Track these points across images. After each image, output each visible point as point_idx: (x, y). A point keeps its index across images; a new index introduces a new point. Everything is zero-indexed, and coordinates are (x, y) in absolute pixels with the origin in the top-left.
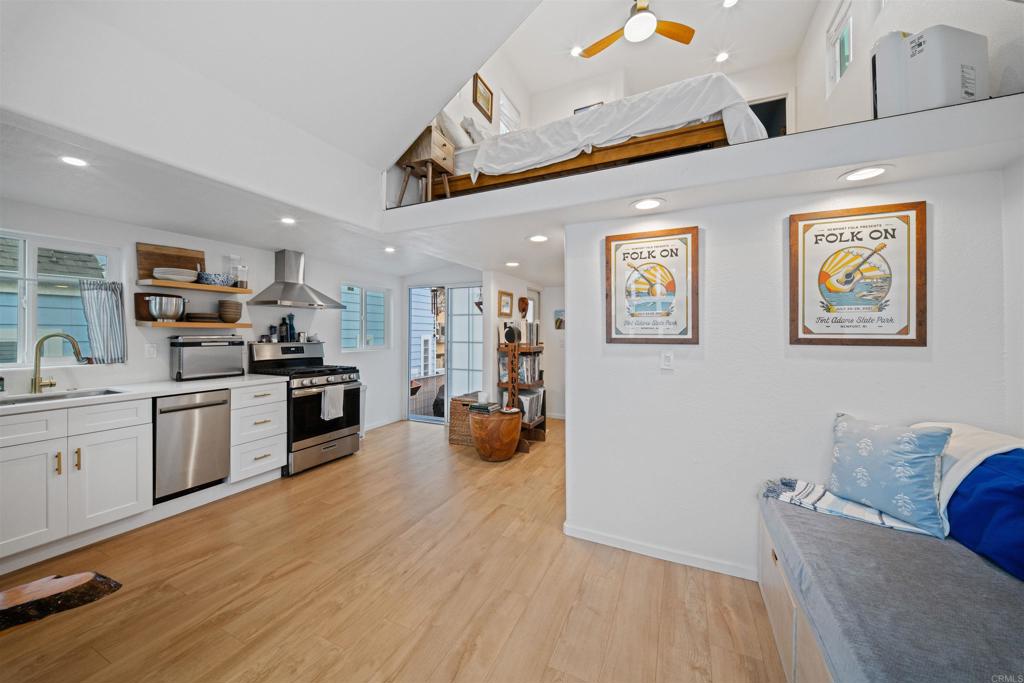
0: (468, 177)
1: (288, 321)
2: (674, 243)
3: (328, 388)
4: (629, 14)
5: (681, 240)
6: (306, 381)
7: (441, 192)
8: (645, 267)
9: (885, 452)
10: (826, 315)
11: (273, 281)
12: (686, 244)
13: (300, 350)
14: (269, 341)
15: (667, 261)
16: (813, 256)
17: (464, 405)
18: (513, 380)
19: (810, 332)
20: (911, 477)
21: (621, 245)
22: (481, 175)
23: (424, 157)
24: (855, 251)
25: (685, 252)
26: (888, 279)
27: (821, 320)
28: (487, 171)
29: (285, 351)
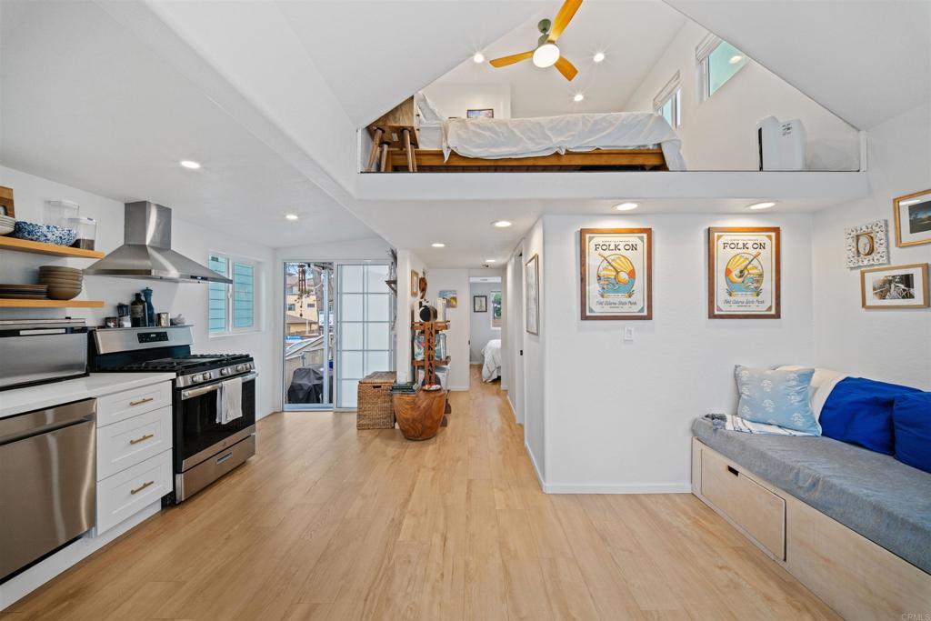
0: (440, 154)
1: (143, 298)
2: (633, 239)
3: (225, 383)
4: (536, 42)
5: (639, 237)
6: (199, 377)
7: (401, 163)
8: (612, 257)
9: (782, 387)
10: (729, 298)
11: (121, 242)
12: (643, 241)
13: (163, 336)
14: (120, 326)
15: (629, 254)
16: (723, 257)
17: (375, 387)
18: (430, 358)
19: (721, 310)
20: (799, 402)
21: (593, 237)
22: (453, 154)
23: (404, 123)
24: (745, 255)
25: (642, 246)
26: (761, 275)
27: (727, 302)
28: (461, 152)
29: (143, 338)
